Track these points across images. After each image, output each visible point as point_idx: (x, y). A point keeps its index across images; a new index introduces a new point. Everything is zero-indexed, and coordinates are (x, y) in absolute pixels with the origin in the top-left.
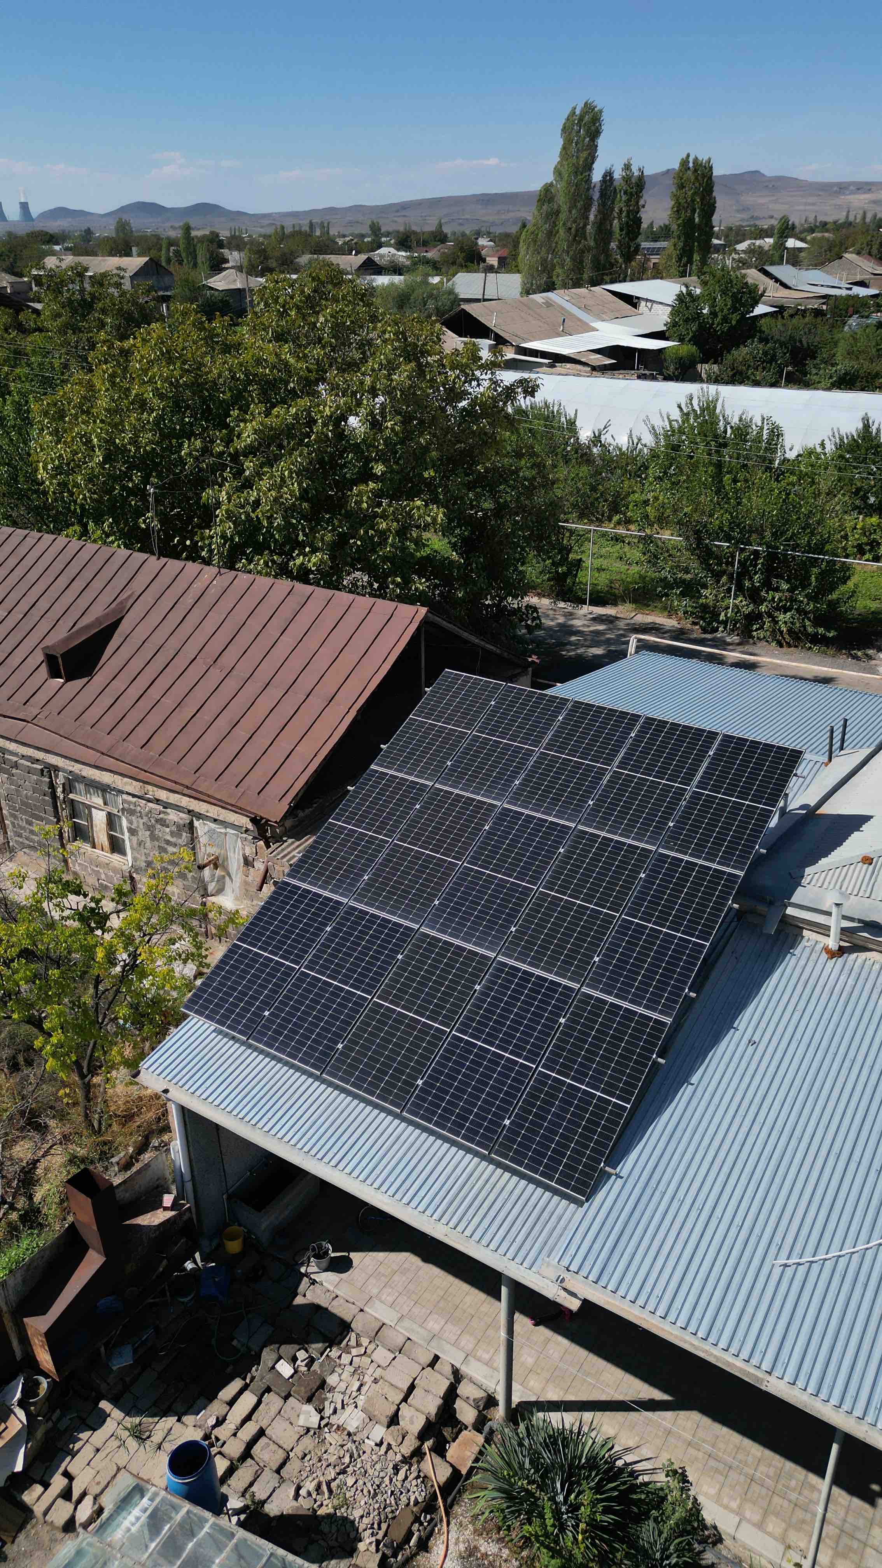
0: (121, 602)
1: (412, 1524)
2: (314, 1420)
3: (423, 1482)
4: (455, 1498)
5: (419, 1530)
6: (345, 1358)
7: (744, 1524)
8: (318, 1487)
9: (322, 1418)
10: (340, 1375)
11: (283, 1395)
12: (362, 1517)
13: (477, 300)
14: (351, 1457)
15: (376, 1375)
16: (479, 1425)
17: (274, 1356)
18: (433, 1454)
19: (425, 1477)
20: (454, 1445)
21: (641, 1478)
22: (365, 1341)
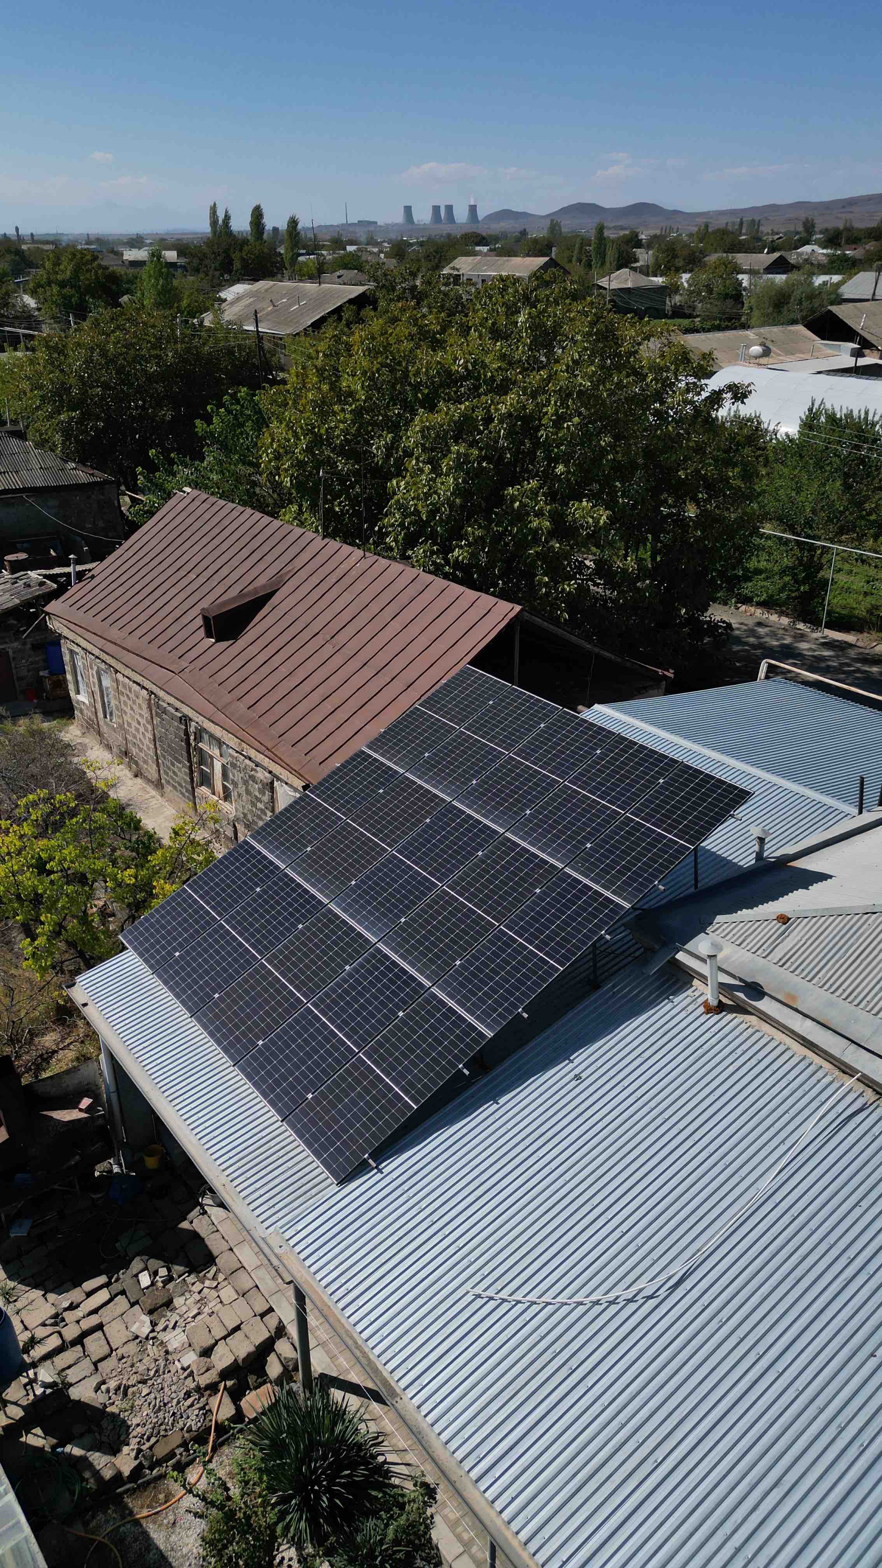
0: (281, 576)
2: (146, 1330)
3: (204, 1415)
5: (181, 1454)
6: (198, 1287)
9: (153, 1331)
10: (186, 1300)
11: (132, 1301)
15: (215, 1309)
16: (279, 1382)
17: (141, 1265)
18: (226, 1393)
19: (210, 1410)
20: (254, 1392)
21: (393, 1479)
22: (221, 1277)
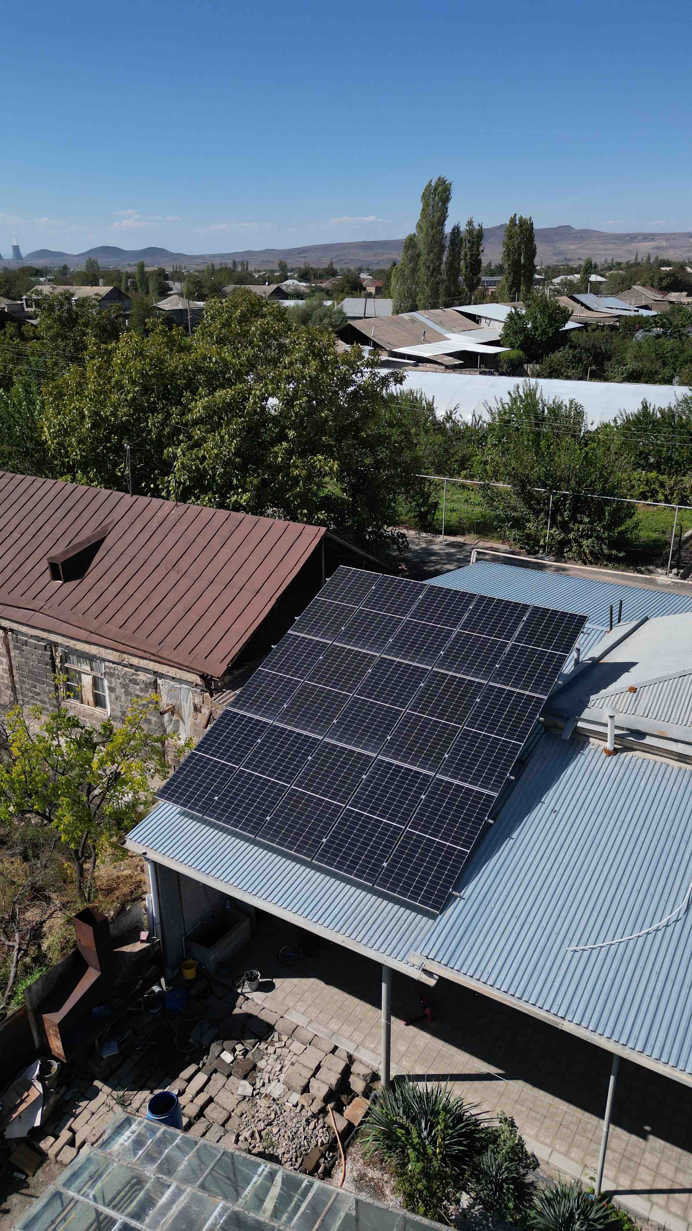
0: (105, 527)
1: (320, 1158)
2: (249, 1090)
3: (327, 1130)
4: (350, 1141)
5: (324, 1163)
6: (271, 1050)
7: (555, 1153)
8: (252, 1135)
9: (254, 1090)
10: (267, 1061)
11: (226, 1074)
12: (284, 1153)
13: (360, 318)
14: (276, 1114)
15: (293, 1060)
16: (366, 1094)
17: (219, 1048)
18: (334, 1112)
19: (329, 1127)
20: (349, 1107)
21: (482, 1125)
22: (284, 1038)
